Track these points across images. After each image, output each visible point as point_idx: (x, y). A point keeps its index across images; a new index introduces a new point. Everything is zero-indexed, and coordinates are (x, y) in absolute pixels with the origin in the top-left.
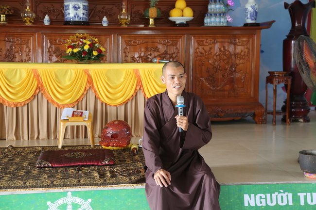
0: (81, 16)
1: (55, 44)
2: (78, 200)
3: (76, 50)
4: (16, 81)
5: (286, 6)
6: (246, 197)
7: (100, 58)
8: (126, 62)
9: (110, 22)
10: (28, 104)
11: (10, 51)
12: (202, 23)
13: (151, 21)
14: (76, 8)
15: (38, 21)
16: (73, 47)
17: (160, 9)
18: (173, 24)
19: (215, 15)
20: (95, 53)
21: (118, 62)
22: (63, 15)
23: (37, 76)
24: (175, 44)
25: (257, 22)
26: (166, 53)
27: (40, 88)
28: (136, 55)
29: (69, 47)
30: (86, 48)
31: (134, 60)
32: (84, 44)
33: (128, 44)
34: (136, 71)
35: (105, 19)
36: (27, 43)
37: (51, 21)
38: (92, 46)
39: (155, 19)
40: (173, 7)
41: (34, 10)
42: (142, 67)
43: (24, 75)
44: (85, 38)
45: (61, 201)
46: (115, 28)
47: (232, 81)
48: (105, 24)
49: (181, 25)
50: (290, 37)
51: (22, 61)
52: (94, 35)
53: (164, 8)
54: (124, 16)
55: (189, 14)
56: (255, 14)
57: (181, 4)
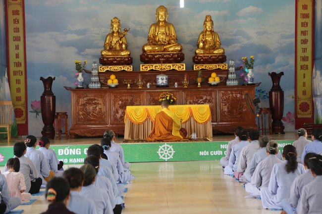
0: (165, 83)
1: (153, 96)
2: (168, 146)
3: (163, 100)
4: (138, 114)
5: (269, 74)
6: (221, 145)
7: (174, 103)
8: (187, 104)
9: (178, 85)
10: (143, 123)
11: (132, 100)
12: (226, 84)
13: (199, 84)
14: (162, 79)
15: (144, 86)
16: (162, 98)
17: (204, 77)
18: (210, 85)
19: (231, 80)
20: (172, 101)
21: (182, 104)
22: (156, 82)
23: (147, 111)
24: (211, 95)
25: (254, 83)
26: (206, 99)
27: (148, 116)
28: (192, 101)
29: (161, 98)
30: (168, 98)
31: (190, 103)
32: (167, 97)
33: (187, 95)
34: (190, 108)
35: (176, 83)
36: (140, 96)
37: (150, 86)
38: (170, 97)
39: (201, 83)
40: (210, 76)
41: (142, 81)
42: (193, 107)
43: (142, 110)
44: (167, 94)
45: (163, 146)
46: (181, 88)
47: (241, 113)
48: (176, 86)
49: (214, 85)
50: (272, 90)
51: (137, 105)
52: (171, 92)
53: (206, 77)
54: (185, 82)
55: (217, 80)
56: (252, 79)
57: (214, 75)
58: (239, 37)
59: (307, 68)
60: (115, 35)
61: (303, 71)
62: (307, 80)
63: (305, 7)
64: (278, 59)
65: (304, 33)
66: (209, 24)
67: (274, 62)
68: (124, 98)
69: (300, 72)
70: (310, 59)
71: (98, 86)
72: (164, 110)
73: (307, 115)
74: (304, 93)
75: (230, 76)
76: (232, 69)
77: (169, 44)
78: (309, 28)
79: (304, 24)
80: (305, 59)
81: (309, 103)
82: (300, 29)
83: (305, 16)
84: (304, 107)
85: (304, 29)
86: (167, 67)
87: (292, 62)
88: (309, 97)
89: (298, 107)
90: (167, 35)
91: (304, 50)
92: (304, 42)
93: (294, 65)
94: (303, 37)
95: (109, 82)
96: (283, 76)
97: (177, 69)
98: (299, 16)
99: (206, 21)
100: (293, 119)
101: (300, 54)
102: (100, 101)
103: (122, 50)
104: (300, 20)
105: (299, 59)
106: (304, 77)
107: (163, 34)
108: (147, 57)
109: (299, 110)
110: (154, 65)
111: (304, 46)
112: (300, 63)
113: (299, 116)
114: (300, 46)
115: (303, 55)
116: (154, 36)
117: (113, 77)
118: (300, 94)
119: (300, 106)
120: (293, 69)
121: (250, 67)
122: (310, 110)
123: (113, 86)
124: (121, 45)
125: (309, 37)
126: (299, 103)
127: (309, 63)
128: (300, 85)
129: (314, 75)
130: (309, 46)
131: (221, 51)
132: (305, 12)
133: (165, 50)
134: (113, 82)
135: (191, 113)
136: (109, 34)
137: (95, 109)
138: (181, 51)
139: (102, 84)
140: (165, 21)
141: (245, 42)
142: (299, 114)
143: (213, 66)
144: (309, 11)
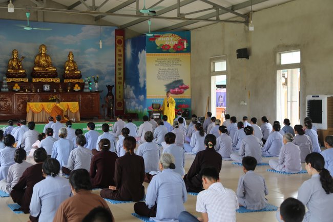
0: (49, 89)
1: (42, 97)
3: (52, 99)
4: (38, 107)
5: (106, 86)
9: (56, 91)
10: (40, 113)
11: (29, 99)
12: (83, 91)
13: (68, 90)
14: (47, 87)
15: (36, 91)
18: (75, 91)
19: (86, 88)
22: (43, 89)
23: (42, 105)
24: (75, 97)
25: (99, 91)
27: (43, 109)
31: (64, 101)
33: (62, 97)
37: (40, 91)
40: (75, 86)
41: (34, 88)
42: (68, 103)
46: (58, 92)
47: (92, 107)
49: (77, 91)
50: (108, 95)
53: (72, 86)
54: (60, 89)
55: (79, 88)
56: (98, 88)
57: (77, 85)
58: (85, 65)
59: (119, 83)
60: (15, 60)
62: (121, 90)
63: (120, 51)
64: (107, 78)
65: (119, 64)
66: (71, 57)
67: (104, 79)
68: (24, 98)
69: (118, 86)
70: (123, 78)
71: (7, 90)
72: (58, 105)
73: (120, 109)
74: (120, 97)
75: (86, 86)
76: (87, 83)
77: (48, 67)
78: (122, 62)
79: (119, 60)
80: (120, 78)
81: (122, 102)
82: (118, 62)
83: (120, 55)
84: (120, 104)
85: (119, 62)
86: (49, 80)
87: (113, 80)
88: (122, 99)
90: (46, 62)
91: (120, 74)
92: (120, 69)
93: (115, 81)
94: (119, 67)
95: (15, 88)
97: (55, 81)
98: (117, 55)
99: (69, 55)
100: (114, 111)
102: (9, 99)
103: (20, 69)
104: (118, 58)
105: (117, 78)
106: (120, 88)
107: (44, 60)
108: (36, 73)
109: (117, 106)
110: (41, 79)
111: (120, 71)
112: (118, 81)
113: (117, 109)
114: (117, 72)
115: (119, 76)
116: (39, 62)
117: (16, 85)
119: (118, 103)
121: (96, 82)
122: (123, 106)
123: (17, 90)
124: (19, 66)
125: (122, 67)
127: (122, 81)
129: (125, 88)
130: (122, 72)
131: (79, 72)
132: (120, 53)
133: (47, 70)
134: (16, 88)
135: (68, 107)
136: (11, 59)
137: (5, 104)
138: (56, 71)
139: (9, 89)
140: (45, 54)
141: (89, 68)
143: (75, 81)
144: (122, 53)
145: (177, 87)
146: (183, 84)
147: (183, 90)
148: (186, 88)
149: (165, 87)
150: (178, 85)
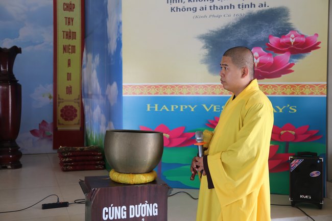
59: (74, 51)
61: (67, 54)
62: (74, 70)
64: (25, 33)
67: (18, 36)
69: (63, 57)
70: (79, 36)
73: (74, 126)
74: (69, 90)
80: (70, 35)
81: (77, 107)
84: (69, 113)
88: (77, 97)
89: (59, 113)
91: (69, 21)
92: (69, 7)
93: (52, 44)
96: (19, 55)
100: (51, 133)
101: (62, 27)
105: (60, 35)
106: (69, 64)
109: (59, 117)
111: (69, 14)
112: (62, 41)
113: (60, 128)
114: (62, 14)
115: (67, 28)
118: (62, 92)
119: (62, 111)
120: (51, 50)
122: (78, 118)
125: (77, 1)
126: (61, 107)
127: (77, 42)
128: (62, 76)
129: (84, 63)
130: (76, 14)
142: (59, 124)
145: (257, 44)
146: (286, 29)
147: (285, 57)
148: (304, 47)
149: (201, 44)
150: (262, 35)
